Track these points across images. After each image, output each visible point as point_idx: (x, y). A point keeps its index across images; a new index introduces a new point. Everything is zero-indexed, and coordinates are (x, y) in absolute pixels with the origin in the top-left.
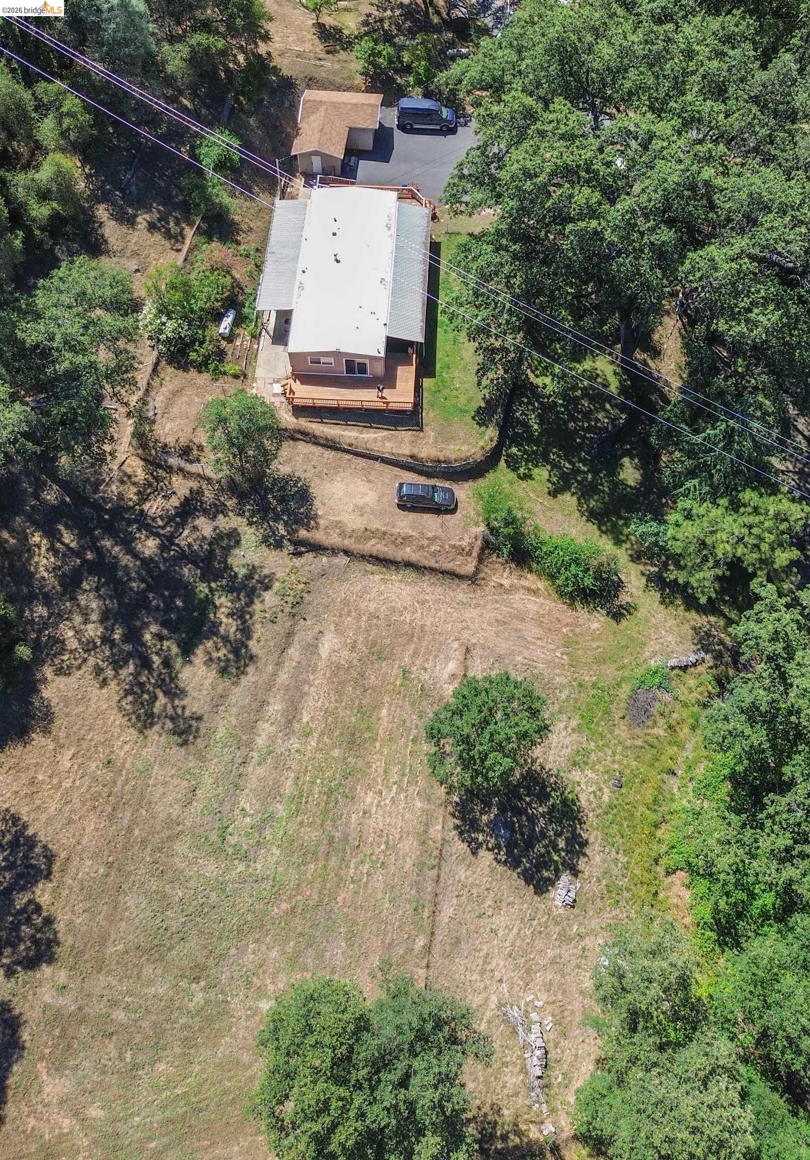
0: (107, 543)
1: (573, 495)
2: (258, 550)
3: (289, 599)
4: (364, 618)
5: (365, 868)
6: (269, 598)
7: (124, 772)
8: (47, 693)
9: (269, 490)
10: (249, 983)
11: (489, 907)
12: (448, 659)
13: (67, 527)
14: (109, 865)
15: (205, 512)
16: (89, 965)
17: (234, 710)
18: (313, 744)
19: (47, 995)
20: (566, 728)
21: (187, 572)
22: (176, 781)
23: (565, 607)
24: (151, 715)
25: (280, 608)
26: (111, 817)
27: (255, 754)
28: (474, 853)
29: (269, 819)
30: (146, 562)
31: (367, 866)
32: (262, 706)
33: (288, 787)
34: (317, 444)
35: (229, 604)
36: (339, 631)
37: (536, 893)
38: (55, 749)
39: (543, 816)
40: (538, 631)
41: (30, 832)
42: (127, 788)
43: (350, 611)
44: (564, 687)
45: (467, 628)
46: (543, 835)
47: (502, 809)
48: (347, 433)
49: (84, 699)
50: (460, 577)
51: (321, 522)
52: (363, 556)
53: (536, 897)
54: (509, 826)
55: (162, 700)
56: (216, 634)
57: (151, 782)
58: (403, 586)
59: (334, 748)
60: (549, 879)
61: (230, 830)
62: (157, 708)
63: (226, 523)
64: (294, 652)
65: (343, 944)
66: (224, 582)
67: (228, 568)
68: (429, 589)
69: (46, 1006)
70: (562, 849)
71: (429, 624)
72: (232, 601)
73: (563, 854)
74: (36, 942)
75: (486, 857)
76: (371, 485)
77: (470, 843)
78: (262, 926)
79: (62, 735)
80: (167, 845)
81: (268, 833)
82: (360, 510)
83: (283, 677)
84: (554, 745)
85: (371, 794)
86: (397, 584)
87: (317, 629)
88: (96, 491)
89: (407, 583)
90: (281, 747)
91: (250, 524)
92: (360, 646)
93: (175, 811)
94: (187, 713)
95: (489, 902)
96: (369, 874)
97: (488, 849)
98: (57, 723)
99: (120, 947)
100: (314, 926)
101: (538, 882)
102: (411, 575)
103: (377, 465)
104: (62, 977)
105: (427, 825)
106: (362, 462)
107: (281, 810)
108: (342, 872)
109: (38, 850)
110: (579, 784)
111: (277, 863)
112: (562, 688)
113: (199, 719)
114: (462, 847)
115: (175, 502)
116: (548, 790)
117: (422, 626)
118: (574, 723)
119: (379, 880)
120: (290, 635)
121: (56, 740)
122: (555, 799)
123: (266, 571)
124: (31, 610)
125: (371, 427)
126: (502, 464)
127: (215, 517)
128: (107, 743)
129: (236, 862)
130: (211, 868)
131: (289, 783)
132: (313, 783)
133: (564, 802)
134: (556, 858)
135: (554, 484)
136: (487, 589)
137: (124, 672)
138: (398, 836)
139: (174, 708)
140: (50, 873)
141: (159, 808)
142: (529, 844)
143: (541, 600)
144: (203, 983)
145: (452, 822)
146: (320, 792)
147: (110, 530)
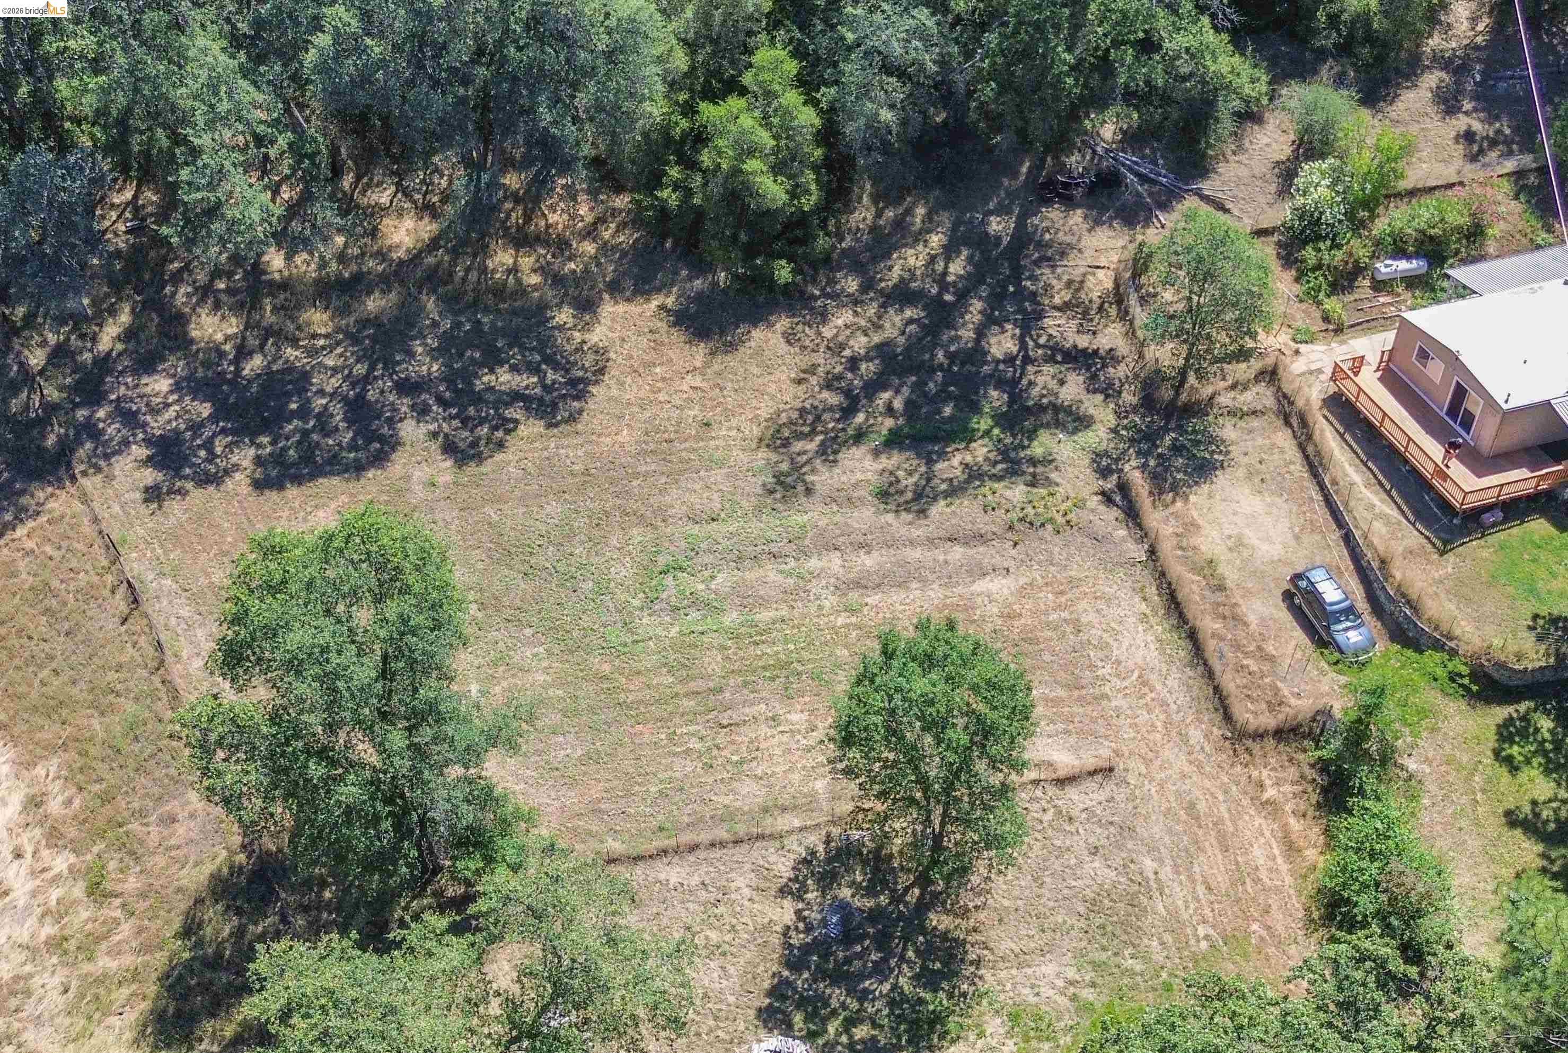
0: (977, 306)
1: (1544, 856)
2: (1080, 453)
3: (1029, 510)
4: (1065, 615)
5: (695, 744)
6: (1016, 492)
7: (701, 444)
8: (758, 334)
9: (1180, 429)
10: (495, 664)
11: (707, 938)
12: (1075, 749)
13: (970, 259)
14: (587, 471)
15: (1094, 377)
16: (465, 496)
17: (838, 518)
18: (840, 621)
19: (419, 474)
20: (1072, 983)
21: (996, 398)
22: (715, 496)
23: (1301, 914)
24: (786, 443)
25: (1009, 506)
26: (642, 453)
27: (792, 563)
28: (783, 892)
29: (711, 608)
30: (977, 353)
31: (698, 746)
32: (861, 546)
33: (765, 616)
34: (1302, 448)
35: (980, 459)
36: (1022, 592)
37: (760, 1010)
38: (695, 369)
39: (895, 987)
40: (1222, 880)
41: (593, 389)
42: (684, 454)
43: (1062, 593)
44: (1146, 959)
45: (1148, 762)
46: (863, 996)
47: (875, 915)
48: (1350, 470)
49: (768, 369)
50: (1228, 717)
51: (1179, 504)
52: (1163, 574)
53: (752, 1013)
54: (848, 936)
55: (812, 446)
56: (930, 462)
57: (702, 473)
58: (1152, 647)
59: (846, 646)
60: (790, 1026)
61: (680, 574)
62: (798, 446)
63: (1094, 405)
64: (957, 553)
65: (579, 752)
66: (1008, 440)
67: (1032, 435)
68: (1172, 682)
69: (407, 478)
70: (851, 1037)
71: (1114, 703)
72: (987, 459)
73: (844, 1039)
74: (474, 445)
75: (785, 912)
76: (1293, 543)
77: (796, 880)
78: (571, 652)
79: (716, 367)
80: (633, 518)
81: (694, 615)
82: (1238, 544)
83: (914, 554)
84: (1029, 971)
85: (805, 716)
86: (1150, 638)
87: (1011, 564)
88: (1037, 263)
89: (1163, 652)
90: (815, 587)
91: (1114, 431)
92: (1016, 623)
93: (678, 510)
94: (809, 478)
95: (714, 936)
96: (688, 752)
97: (798, 913)
98: (728, 358)
99: (495, 518)
100: (592, 710)
101: (778, 1011)
102: (1183, 651)
103: (1335, 535)
104: (448, 478)
105: (796, 807)
106: (1321, 513)
107: (730, 618)
108: (677, 720)
109: (576, 404)
110: (981, 1035)
111: (657, 637)
112: (1144, 956)
113: (809, 491)
114: (783, 867)
115: (1083, 342)
116: (945, 985)
117: (1105, 696)
118: (1088, 994)
119: (684, 768)
120: (981, 538)
121: (707, 365)
122: (937, 1001)
123: (1054, 476)
124: (846, 277)
125: (1388, 493)
126: (1501, 713)
127: (1095, 391)
128: (728, 414)
129: (641, 595)
130: (623, 571)
131: (773, 614)
132: (786, 642)
133: (937, 1019)
134: (831, 1029)
135: (1537, 815)
136: (1238, 769)
137: (825, 394)
138: (759, 772)
139: (808, 462)
140: (556, 425)
141: (674, 492)
142: (839, 977)
143: (1284, 867)
144: (480, 615)
145: (815, 840)
146: (777, 653)
147: (997, 299)
